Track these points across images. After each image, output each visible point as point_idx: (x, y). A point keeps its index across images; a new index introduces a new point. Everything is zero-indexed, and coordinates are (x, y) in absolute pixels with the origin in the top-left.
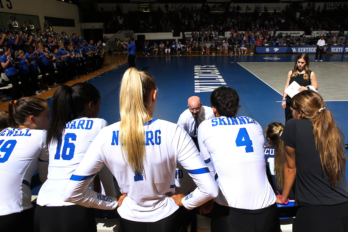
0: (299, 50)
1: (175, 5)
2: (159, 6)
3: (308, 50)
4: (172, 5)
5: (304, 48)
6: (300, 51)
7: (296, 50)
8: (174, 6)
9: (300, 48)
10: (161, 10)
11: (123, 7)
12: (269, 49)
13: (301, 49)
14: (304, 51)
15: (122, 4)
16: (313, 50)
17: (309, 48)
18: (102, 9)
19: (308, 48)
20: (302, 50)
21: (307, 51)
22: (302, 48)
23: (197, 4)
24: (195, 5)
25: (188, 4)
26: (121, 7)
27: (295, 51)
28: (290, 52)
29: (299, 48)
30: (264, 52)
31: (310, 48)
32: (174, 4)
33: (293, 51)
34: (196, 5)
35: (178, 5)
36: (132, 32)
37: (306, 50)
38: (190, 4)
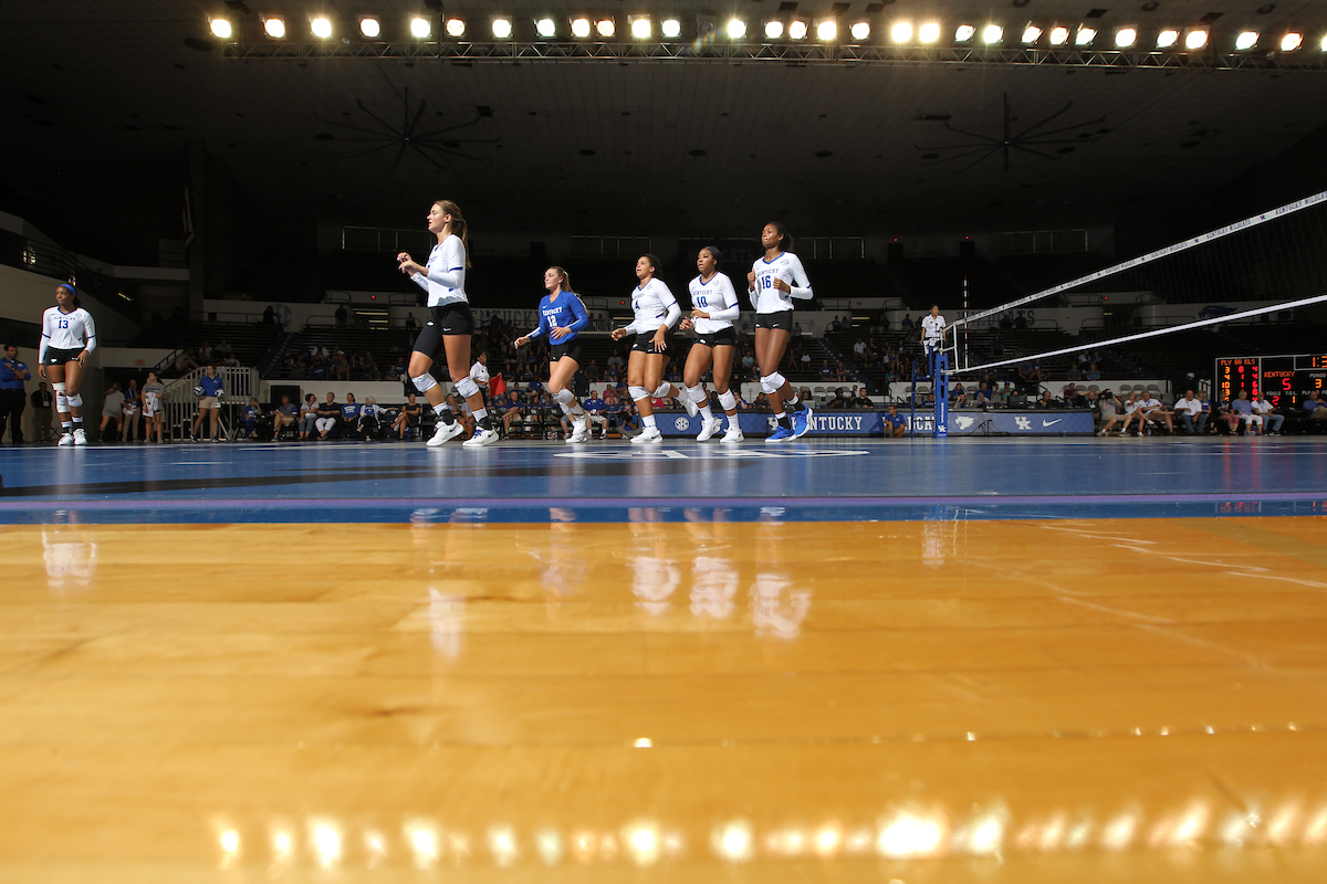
2: (410, 314)
10: (417, 324)
11: (290, 313)
12: (685, 422)
15: (290, 305)
18: (213, 316)
25: (513, 311)
26: (286, 315)
36: (244, 373)
38: (522, 311)
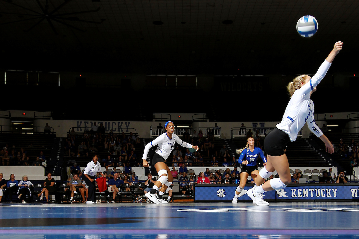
0: (293, 193)
1: (85, 122)
2: (47, 124)
3: (314, 192)
4: (78, 122)
5: (304, 190)
6: (296, 196)
7: (285, 194)
8: (83, 125)
9: (295, 190)
10: (52, 130)
12: (223, 192)
13: (297, 191)
14: (304, 196)
16: (325, 193)
17: (316, 190)
19: (313, 190)
20: (299, 193)
21: (312, 196)
22: (301, 190)
23: (131, 122)
24: (126, 123)
25: (111, 122)
27: (285, 196)
28: (274, 198)
29: (292, 190)
30: (212, 199)
31: (319, 190)
32: (83, 121)
33: (280, 196)
34: (129, 123)
35: (91, 123)
37: (309, 193)
38: (117, 122)
